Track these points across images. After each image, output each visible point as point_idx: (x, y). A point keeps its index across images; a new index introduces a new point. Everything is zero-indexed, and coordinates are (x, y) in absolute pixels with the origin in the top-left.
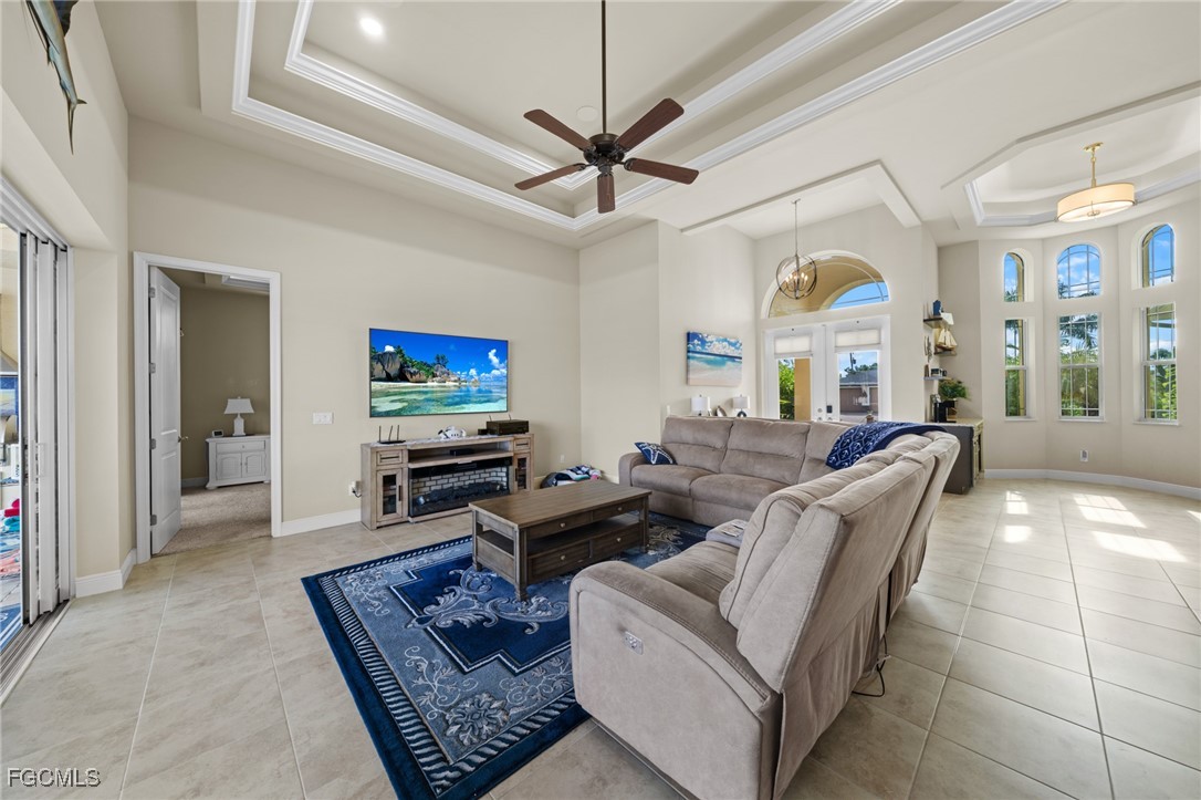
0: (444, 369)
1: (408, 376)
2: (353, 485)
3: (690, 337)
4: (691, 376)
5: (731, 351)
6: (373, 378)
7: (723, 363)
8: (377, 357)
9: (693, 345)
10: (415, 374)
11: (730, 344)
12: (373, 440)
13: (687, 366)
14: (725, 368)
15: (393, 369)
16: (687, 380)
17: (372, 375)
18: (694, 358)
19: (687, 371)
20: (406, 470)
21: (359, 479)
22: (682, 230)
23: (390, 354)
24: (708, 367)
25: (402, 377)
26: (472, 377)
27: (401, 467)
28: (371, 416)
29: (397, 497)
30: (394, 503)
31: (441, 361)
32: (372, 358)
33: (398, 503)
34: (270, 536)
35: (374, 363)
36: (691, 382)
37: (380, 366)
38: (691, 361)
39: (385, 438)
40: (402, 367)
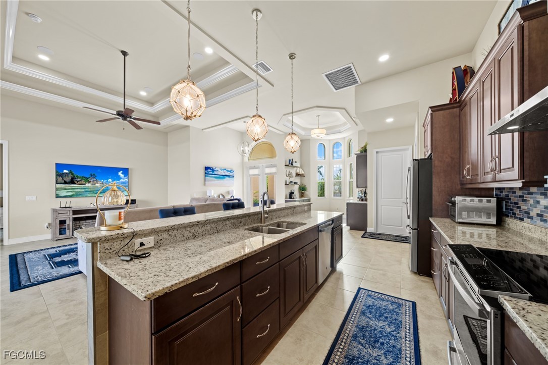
0: (94, 179)
1: (76, 182)
2: (47, 225)
3: (207, 168)
4: (206, 183)
5: (228, 174)
6: (57, 183)
7: (224, 178)
8: (59, 174)
9: (208, 171)
10: (79, 181)
11: (227, 171)
12: (57, 207)
13: (205, 179)
14: (225, 180)
15: (68, 179)
16: (205, 184)
17: (57, 181)
18: (208, 176)
19: (205, 181)
20: (71, 219)
21: (50, 222)
22: (203, 129)
23: (66, 173)
24: (216, 179)
25: (72, 182)
26: (110, 182)
27: (69, 218)
28: (56, 197)
29: (67, 228)
30: (65, 231)
31: (93, 176)
32: (57, 175)
33: (67, 231)
34: (3, 245)
35: (58, 177)
36: (206, 185)
37: (61, 178)
38: (207, 177)
39: (63, 206)
40: (72, 178)
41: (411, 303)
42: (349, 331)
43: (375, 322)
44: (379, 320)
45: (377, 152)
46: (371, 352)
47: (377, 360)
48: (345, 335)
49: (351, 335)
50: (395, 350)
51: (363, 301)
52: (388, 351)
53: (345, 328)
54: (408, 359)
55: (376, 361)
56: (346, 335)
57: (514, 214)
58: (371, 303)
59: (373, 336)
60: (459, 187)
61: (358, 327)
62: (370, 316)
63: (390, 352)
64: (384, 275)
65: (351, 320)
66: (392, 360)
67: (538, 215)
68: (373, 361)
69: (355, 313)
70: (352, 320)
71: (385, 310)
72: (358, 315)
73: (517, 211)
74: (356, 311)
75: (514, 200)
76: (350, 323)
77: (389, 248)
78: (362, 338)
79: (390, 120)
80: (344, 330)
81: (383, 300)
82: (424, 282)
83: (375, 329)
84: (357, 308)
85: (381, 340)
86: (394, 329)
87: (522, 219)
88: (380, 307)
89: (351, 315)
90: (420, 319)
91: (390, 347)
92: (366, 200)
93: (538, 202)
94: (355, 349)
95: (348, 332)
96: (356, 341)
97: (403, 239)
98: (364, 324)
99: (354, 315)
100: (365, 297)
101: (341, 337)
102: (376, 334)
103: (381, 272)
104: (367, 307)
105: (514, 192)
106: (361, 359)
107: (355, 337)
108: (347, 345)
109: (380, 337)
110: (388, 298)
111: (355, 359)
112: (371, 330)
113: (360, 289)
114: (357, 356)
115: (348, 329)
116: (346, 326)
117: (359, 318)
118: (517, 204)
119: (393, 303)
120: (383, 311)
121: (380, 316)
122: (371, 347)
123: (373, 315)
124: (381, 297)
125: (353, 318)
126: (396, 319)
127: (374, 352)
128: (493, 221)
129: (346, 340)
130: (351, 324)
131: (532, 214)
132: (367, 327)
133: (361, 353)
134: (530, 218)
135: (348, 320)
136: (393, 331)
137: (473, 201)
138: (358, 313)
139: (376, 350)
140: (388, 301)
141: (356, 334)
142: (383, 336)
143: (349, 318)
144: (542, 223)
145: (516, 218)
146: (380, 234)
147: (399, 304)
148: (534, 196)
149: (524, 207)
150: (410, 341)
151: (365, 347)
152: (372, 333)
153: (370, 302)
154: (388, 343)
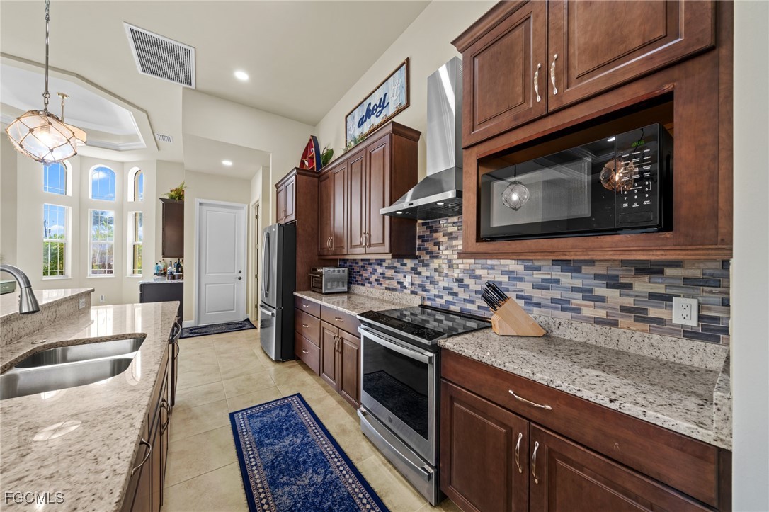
41: (296, 396)
42: (261, 482)
43: (281, 444)
44: (282, 438)
45: (200, 204)
46: (302, 483)
47: (313, 485)
48: (260, 493)
49: (267, 486)
50: (319, 457)
51: (248, 428)
52: (314, 466)
53: (252, 484)
54: (333, 456)
55: (312, 488)
56: (261, 490)
57: (357, 281)
58: (259, 425)
59: (290, 463)
60: (317, 258)
61: (268, 467)
62: (270, 441)
63: (316, 464)
64: (249, 379)
65: (252, 466)
66: (323, 471)
67: (376, 280)
68: (311, 491)
69: (250, 452)
70: (253, 464)
71: (279, 421)
72: (255, 452)
73: (360, 279)
74: (249, 449)
75: (357, 269)
76: (253, 471)
77: (229, 342)
78: (281, 476)
79: (227, 163)
80: (253, 487)
81: (270, 411)
82: (290, 367)
83: (287, 453)
84: (248, 443)
85: (300, 459)
86: (302, 436)
87: (363, 285)
88: (272, 423)
89: (246, 458)
90: (314, 408)
91: (313, 459)
92: (181, 277)
93: (375, 270)
94: (284, 498)
95: (259, 485)
96: (277, 487)
97: (239, 326)
98: (271, 457)
99: (251, 456)
100: (247, 422)
101: (257, 501)
102: (291, 458)
103: (243, 377)
104: (259, 432)
105: (357, 263)
106: (299, 503)
107: (273, 483)
108: (272, 503)
109: (297, 457)
110: (273, 405)
111: (293, 509)
112: (284, 457)
113: (232, 415)
114: (292, 504)
115: (258, 481)
116: (251, 480)
117: (260, 455)
118: (360, 272)
119: (281, 408)
120: (279, 425)
121: (280, 433)
122: (297, 477)
123: (272, 438)
124: (265, 409)
125: (252, 460)
126: (297, 424)
127: (304, 479)
128: (345, 289)
129: (265, 498)
130: (256, 472)
131: (371, 280)
132: (277, 457)
133: (293, 496)
134: (370, 283)
135: (249, 469)
136: (303, 439)
137: (334, 271)
138: (254, 449)
139: (304, 475)
140: (275, 409)
141: (271, 478)
142: (299, 452)
143: (247, 466)
144: (379, 286)
145: (358, 284)
146: (205, 327)
147: (287, 404)
148: (373, 266)
149: (365, 275)
150: (322, 437)
151: (292, 484)
152: (286, 461)
153: (257, 424)
154: (308, 456)
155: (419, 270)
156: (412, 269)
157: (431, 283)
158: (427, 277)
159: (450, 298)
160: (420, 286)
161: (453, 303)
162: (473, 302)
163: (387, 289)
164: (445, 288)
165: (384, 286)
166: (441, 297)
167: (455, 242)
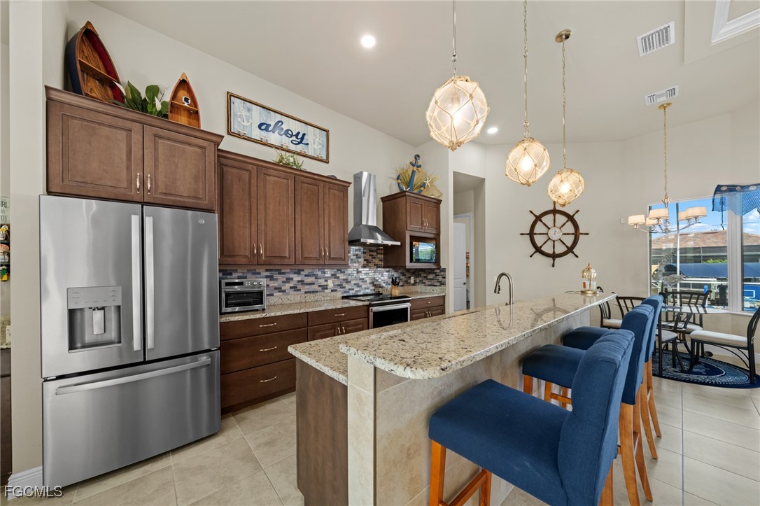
93: (290, 279)
155: (338, 275)
156: (332, 275)
157: (347, 282)
158: (344, 280)
159: (358, 289)
160: (338, 285)
161: (359, 291)
162: (368, 288)
163: (306, 293)
164: (355, 284)
165: (303, 291)
166: (353, 289)
167: (360, 260)
